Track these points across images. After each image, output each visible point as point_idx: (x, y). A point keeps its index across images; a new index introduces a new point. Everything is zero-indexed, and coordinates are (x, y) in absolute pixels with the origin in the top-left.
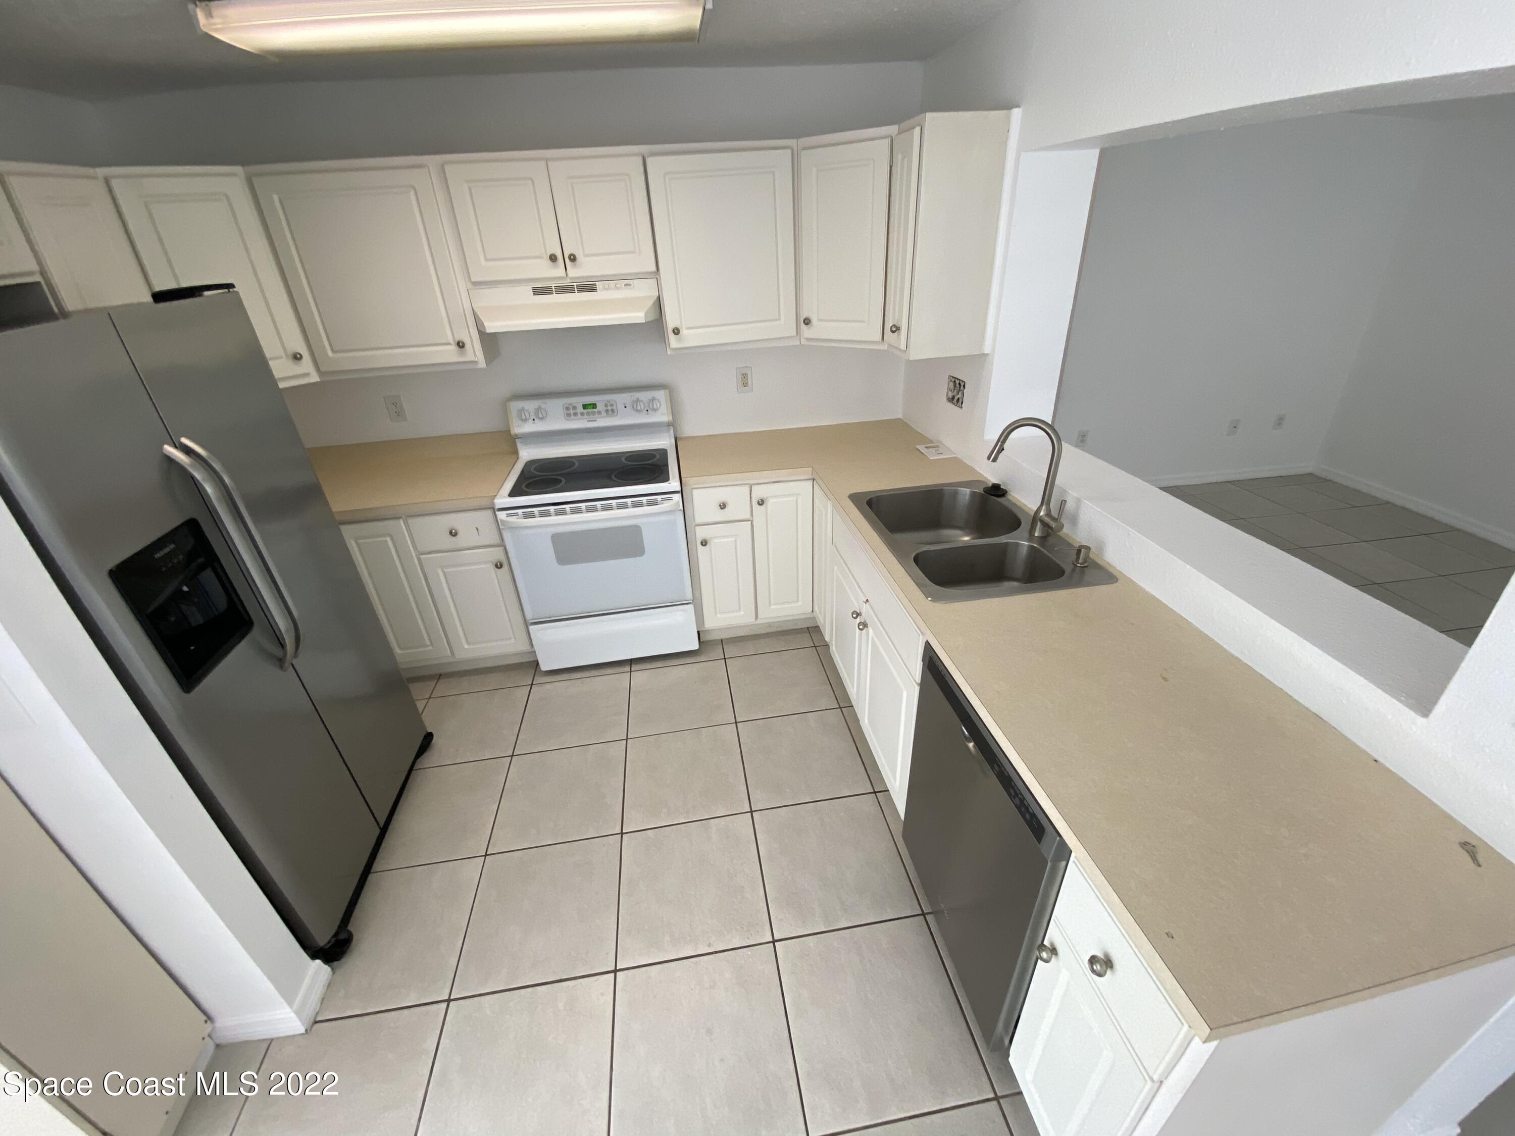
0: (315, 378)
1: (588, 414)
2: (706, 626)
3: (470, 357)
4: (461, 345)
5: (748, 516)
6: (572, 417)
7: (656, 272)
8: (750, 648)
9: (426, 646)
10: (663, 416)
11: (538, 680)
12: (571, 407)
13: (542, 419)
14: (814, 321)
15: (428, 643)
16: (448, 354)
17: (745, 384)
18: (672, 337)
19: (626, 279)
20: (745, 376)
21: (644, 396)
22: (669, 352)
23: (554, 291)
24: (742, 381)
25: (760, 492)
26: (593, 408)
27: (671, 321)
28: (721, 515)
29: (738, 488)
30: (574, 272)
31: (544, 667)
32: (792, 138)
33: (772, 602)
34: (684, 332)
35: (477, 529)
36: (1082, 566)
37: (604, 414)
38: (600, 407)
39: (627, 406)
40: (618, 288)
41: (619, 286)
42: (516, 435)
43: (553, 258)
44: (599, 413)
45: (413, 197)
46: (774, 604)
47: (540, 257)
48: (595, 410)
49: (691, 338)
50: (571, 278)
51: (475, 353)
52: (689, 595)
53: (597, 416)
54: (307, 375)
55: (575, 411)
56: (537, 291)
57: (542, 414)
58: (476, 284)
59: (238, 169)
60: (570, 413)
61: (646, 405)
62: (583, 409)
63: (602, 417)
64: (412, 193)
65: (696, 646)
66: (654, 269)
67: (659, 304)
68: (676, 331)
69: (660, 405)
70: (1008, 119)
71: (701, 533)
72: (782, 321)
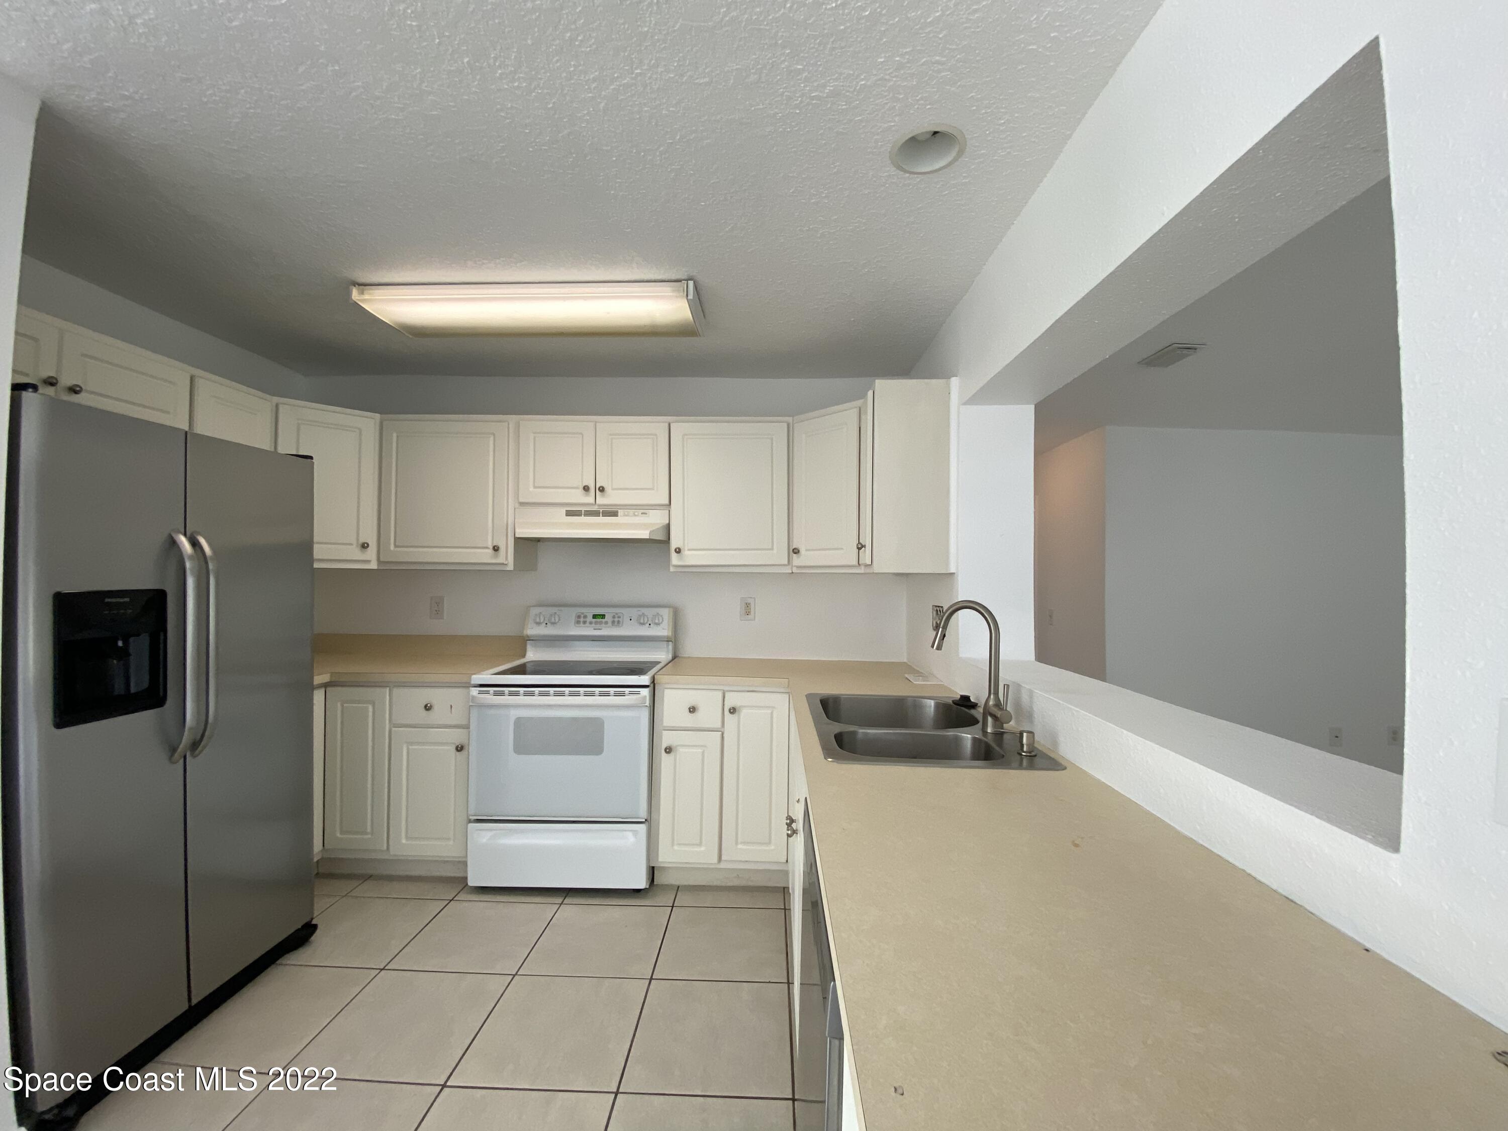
0: (374, 566)
1: (596, 623)
2: (660, 859)
3: (501, 559)
4: (496, 549)
5: (719, 725)
6: (582, 624)
7: (668, 505)
8: (708, 899)
9: (367, 833)
10: (664, 631)
11: (462, 896)
12: (582, 616)
13: (553, 623)
14: (803, 551)
15: (369, 830)
16: (485, 556)
17: (748, 613)
18: (674, 555)
19: (644, 508)
20: (748, 605)
21: (649, 612)
22: (672, 569)
23: (583, 514)
24: (745, 610)
25: (733, 700)
26: (602, 618)
27: (674, 544)
28: (688, 720)
29: (710, 693)
30: (601, 500)
31: (472, 883)
32: (789, 416)
33: (740, 840)
34: (686, 552)
35: (451, 706)
36: (1028, 754)
37: (610, 624)
38: (608, 618)
39: (632, 619)
40: (635, 515)
41: (636, 514)
42: (528, 636)
43: (586, 489)
44: (606, 623)
45: (491, 443)
46: (741, 843)
47: (577, 488)
48: (603, 620)
49: (691, 558)
50: (599, 505)
51: (507, 557)
52: (643, 814)
53: (603, 625)
54: (368, 562)
55: (585, 620)
56: (569, 513)
57: (555, 619)
58: (522, 504)
59: (378, 416)
60: (580, 620)
61: (650, 620)
62: (593, 618)
63: (609, 627)
64: (492, 438)
65: (641, 883)
66: (667, 502)
67: (668, 527)
68: (678, 551)
69: (663, 621)
70: (948, 386)
71: (666, 739)
72: (775, 551)
